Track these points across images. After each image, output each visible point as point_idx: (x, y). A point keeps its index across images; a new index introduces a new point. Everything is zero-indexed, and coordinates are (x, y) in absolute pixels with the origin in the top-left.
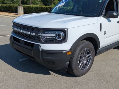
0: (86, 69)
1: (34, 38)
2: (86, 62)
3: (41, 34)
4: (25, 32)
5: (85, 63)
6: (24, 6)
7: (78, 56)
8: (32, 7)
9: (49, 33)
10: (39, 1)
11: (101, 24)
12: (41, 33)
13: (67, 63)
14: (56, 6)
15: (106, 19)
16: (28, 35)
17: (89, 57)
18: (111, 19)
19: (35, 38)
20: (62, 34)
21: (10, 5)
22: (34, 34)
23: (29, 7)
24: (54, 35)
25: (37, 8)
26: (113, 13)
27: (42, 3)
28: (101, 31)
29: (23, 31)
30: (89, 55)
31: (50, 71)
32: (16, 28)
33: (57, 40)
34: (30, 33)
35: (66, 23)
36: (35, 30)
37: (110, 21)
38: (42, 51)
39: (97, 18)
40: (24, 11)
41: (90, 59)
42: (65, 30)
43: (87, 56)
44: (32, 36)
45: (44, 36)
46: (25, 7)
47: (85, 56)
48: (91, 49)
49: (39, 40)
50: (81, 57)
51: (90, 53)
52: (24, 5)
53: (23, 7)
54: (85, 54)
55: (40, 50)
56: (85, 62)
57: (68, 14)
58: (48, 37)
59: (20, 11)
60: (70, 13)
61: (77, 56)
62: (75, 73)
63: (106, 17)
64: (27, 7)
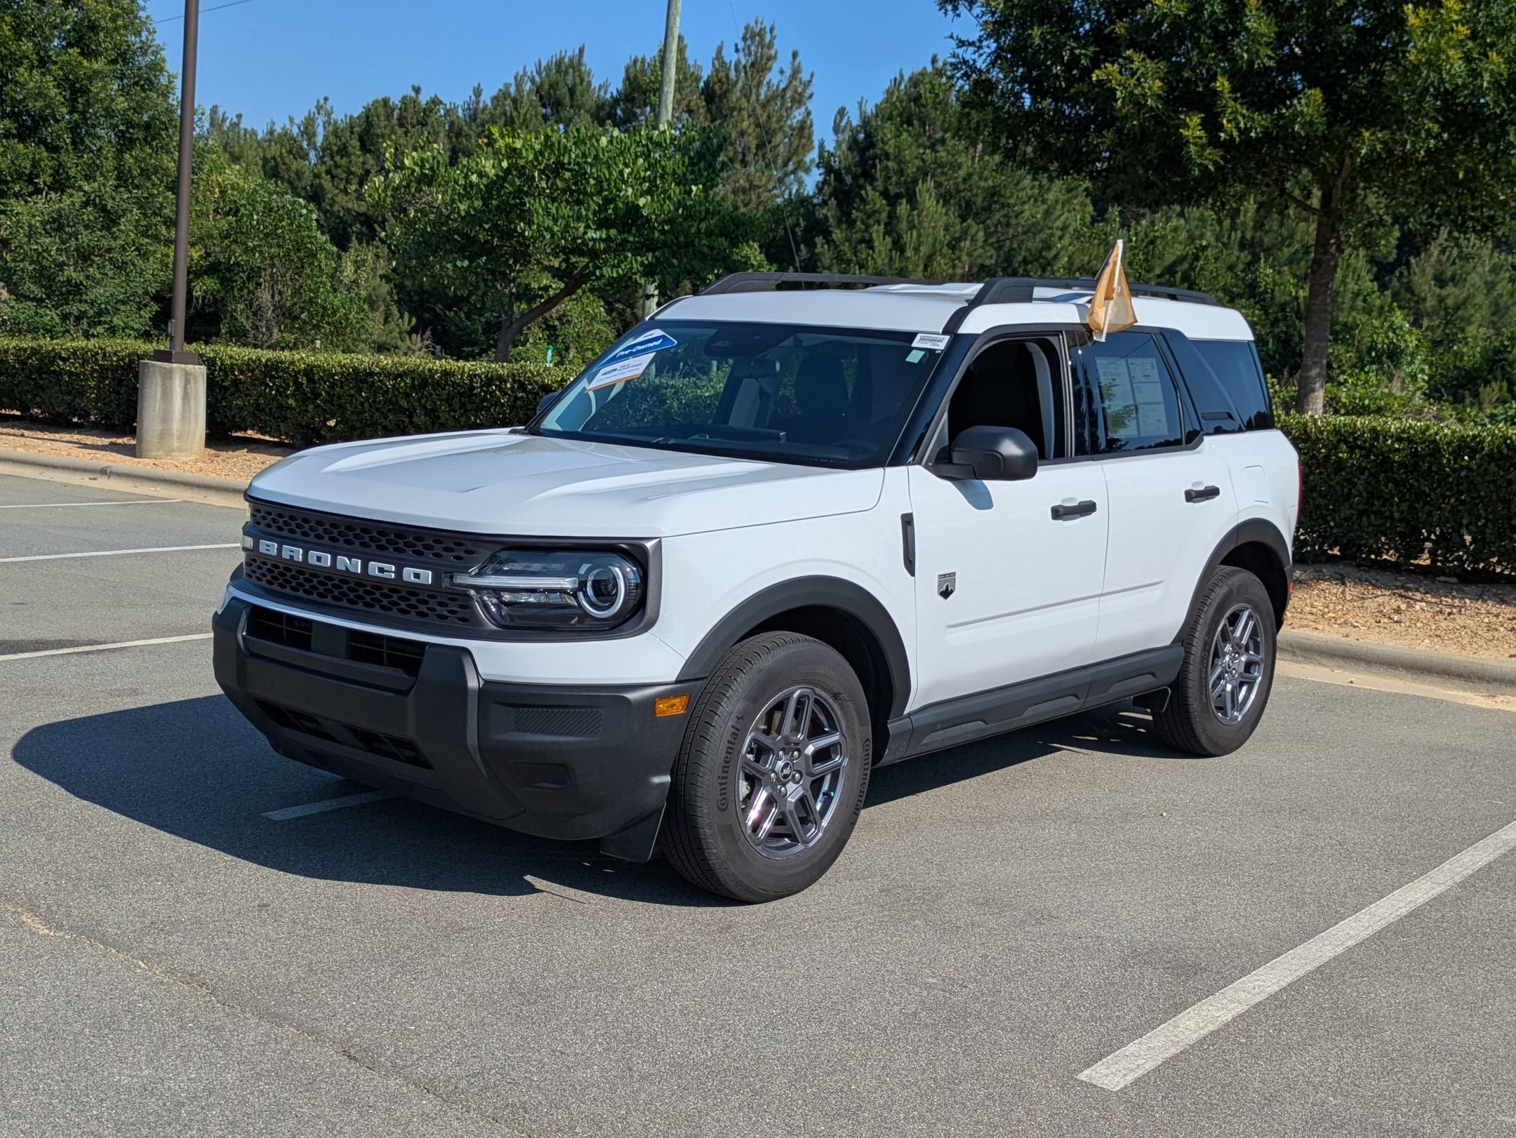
0: (800, 847)
1: (423, 608)
2: (800, 792)
3: (479, 574)
4: (356, 566)
5: (792, 799)
6: (210, 363)
7: (738, 735)
8: (309, 372)
9: (536, 567)
10: (371, 302)
11: (907, 521)
12: (474, 570)
13: (657, 780)
14: (584, 383)
15: (948, 484)
16: (378, 584)
17: (822, 755)
18: (993, 486)
19: (432, 604)
20: (623, 574)
21: (46, 343)
22: (427, 577)
23: (273, 368)
24: (567, 583)
25: (360, 378)
26: (997, 439)
27: (407, 322)
28: (912, 572)
29: (343, 562)
30: (823, 742)
31: (528, 878)
32: (282, 541)
33: (587, 614)
34: (399, 572)
35: (645, 499)
36: (439, 549)
37: (983, 501)
38: (481, 691)
39: (878, 472)
40: (211, 408)
41: (835, 774)
42: (644, 550)
43: (810, 749)
44: (415, 590)
45: (497, 591)
46: (227, 370)
47: (792, 747)
48: (836, 696)
49: (462, 620)
50: (760, 751)
51: (834, 728)
52: (208, 351)
53: (201, 371)
54: (796, 730)
55: (473, 683)
56: (793, 792)
57: (672, 441)
58: (524, 598)
59: (166, 418)
60: (696, 439)
61: (727, 736)
62: (714, 862)
63: (947, 468)
64: (249, 367)
